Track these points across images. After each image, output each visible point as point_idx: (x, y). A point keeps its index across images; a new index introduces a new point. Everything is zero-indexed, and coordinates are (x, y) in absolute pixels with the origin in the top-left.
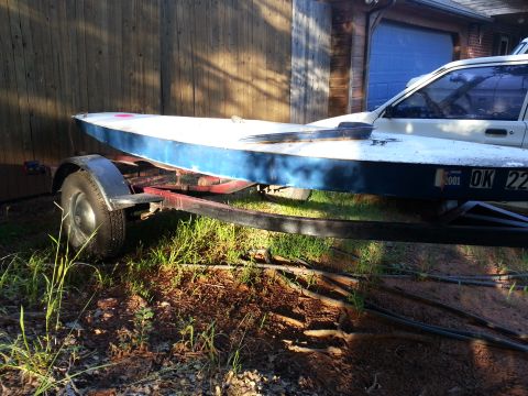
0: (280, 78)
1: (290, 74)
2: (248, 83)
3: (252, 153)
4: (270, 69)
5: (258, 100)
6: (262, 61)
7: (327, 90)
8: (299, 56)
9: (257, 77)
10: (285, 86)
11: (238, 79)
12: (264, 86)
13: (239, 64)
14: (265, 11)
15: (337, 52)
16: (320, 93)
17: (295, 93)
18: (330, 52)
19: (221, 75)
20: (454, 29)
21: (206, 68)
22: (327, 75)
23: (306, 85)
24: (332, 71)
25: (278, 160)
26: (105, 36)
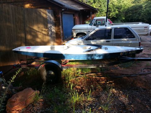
0: (47, 30)
1: (48, 29)
2: (41, 32)
3: (88, 54)
4: (44, 28)
5: (43, 36)
6: (43, 26)
7: (55, 31)
8: (49, 24)
9: (42, 30)
10: (48, 32)
11: (39, 32)
12: (44, 32)
13: (39, 28)
14: (42, 13)
15: (56, 22)
16: (54, 32)
17: (50, 33)
18: (54, 22)
19: (35, 31)
20: (73, 13)
21: (32, 30)
22: (55, 28)
23: (51, 31)
24: (55, 26)
25: (94, 55)
26: (12, 25)
